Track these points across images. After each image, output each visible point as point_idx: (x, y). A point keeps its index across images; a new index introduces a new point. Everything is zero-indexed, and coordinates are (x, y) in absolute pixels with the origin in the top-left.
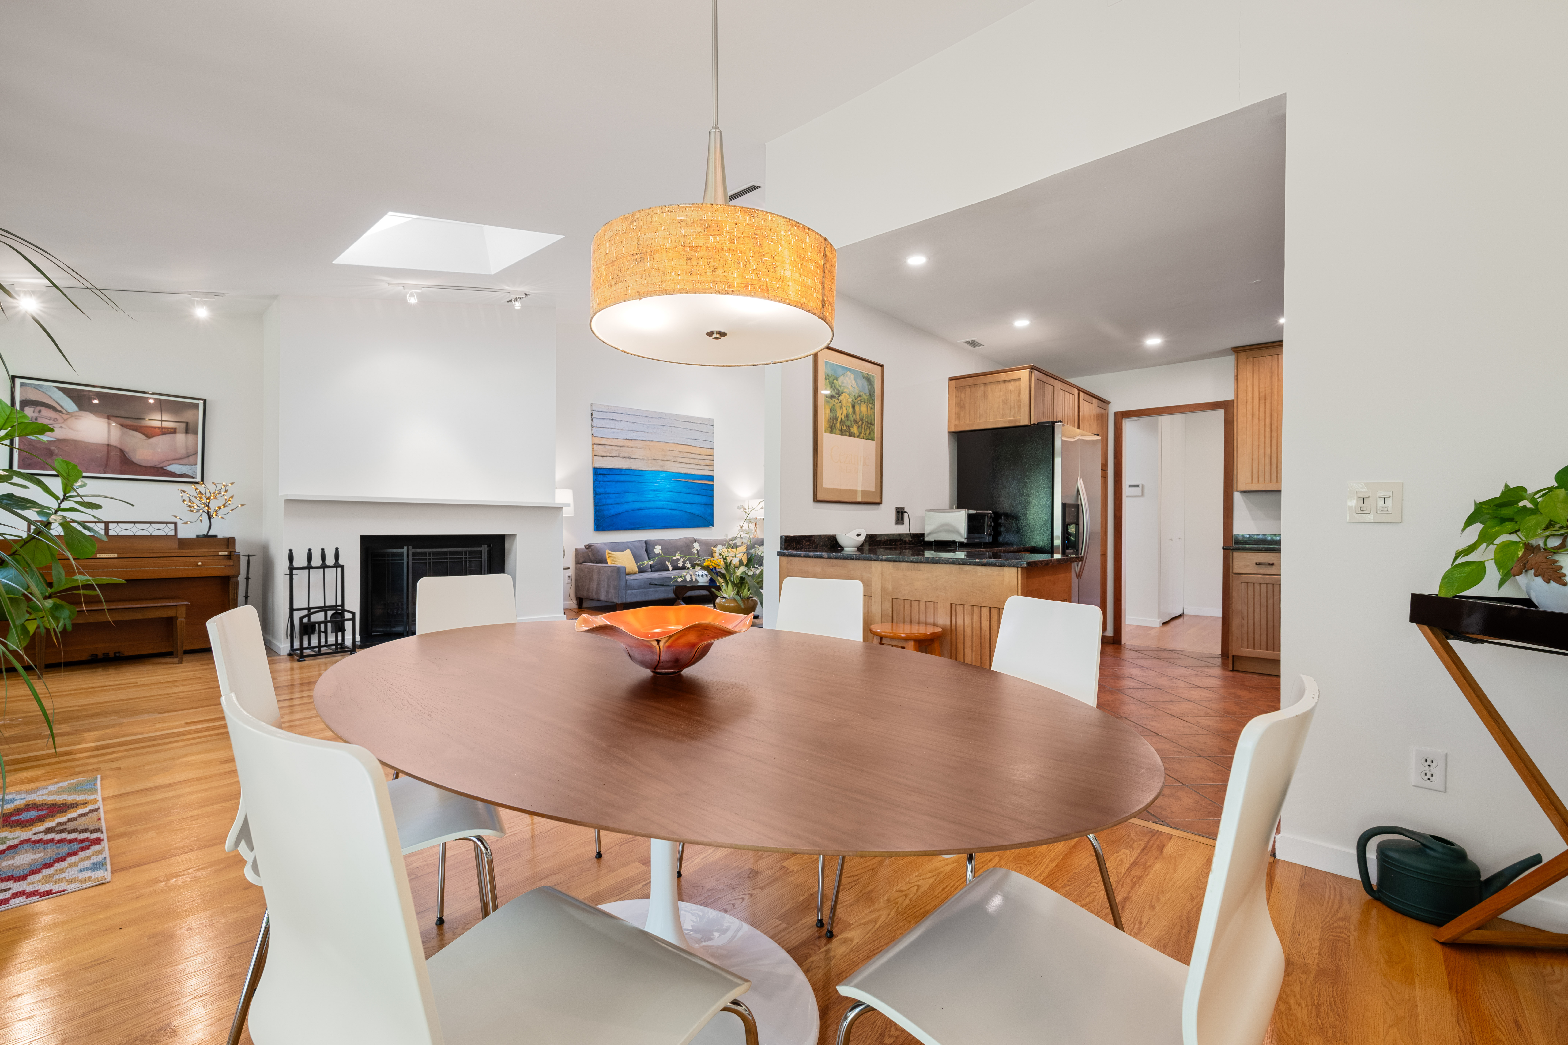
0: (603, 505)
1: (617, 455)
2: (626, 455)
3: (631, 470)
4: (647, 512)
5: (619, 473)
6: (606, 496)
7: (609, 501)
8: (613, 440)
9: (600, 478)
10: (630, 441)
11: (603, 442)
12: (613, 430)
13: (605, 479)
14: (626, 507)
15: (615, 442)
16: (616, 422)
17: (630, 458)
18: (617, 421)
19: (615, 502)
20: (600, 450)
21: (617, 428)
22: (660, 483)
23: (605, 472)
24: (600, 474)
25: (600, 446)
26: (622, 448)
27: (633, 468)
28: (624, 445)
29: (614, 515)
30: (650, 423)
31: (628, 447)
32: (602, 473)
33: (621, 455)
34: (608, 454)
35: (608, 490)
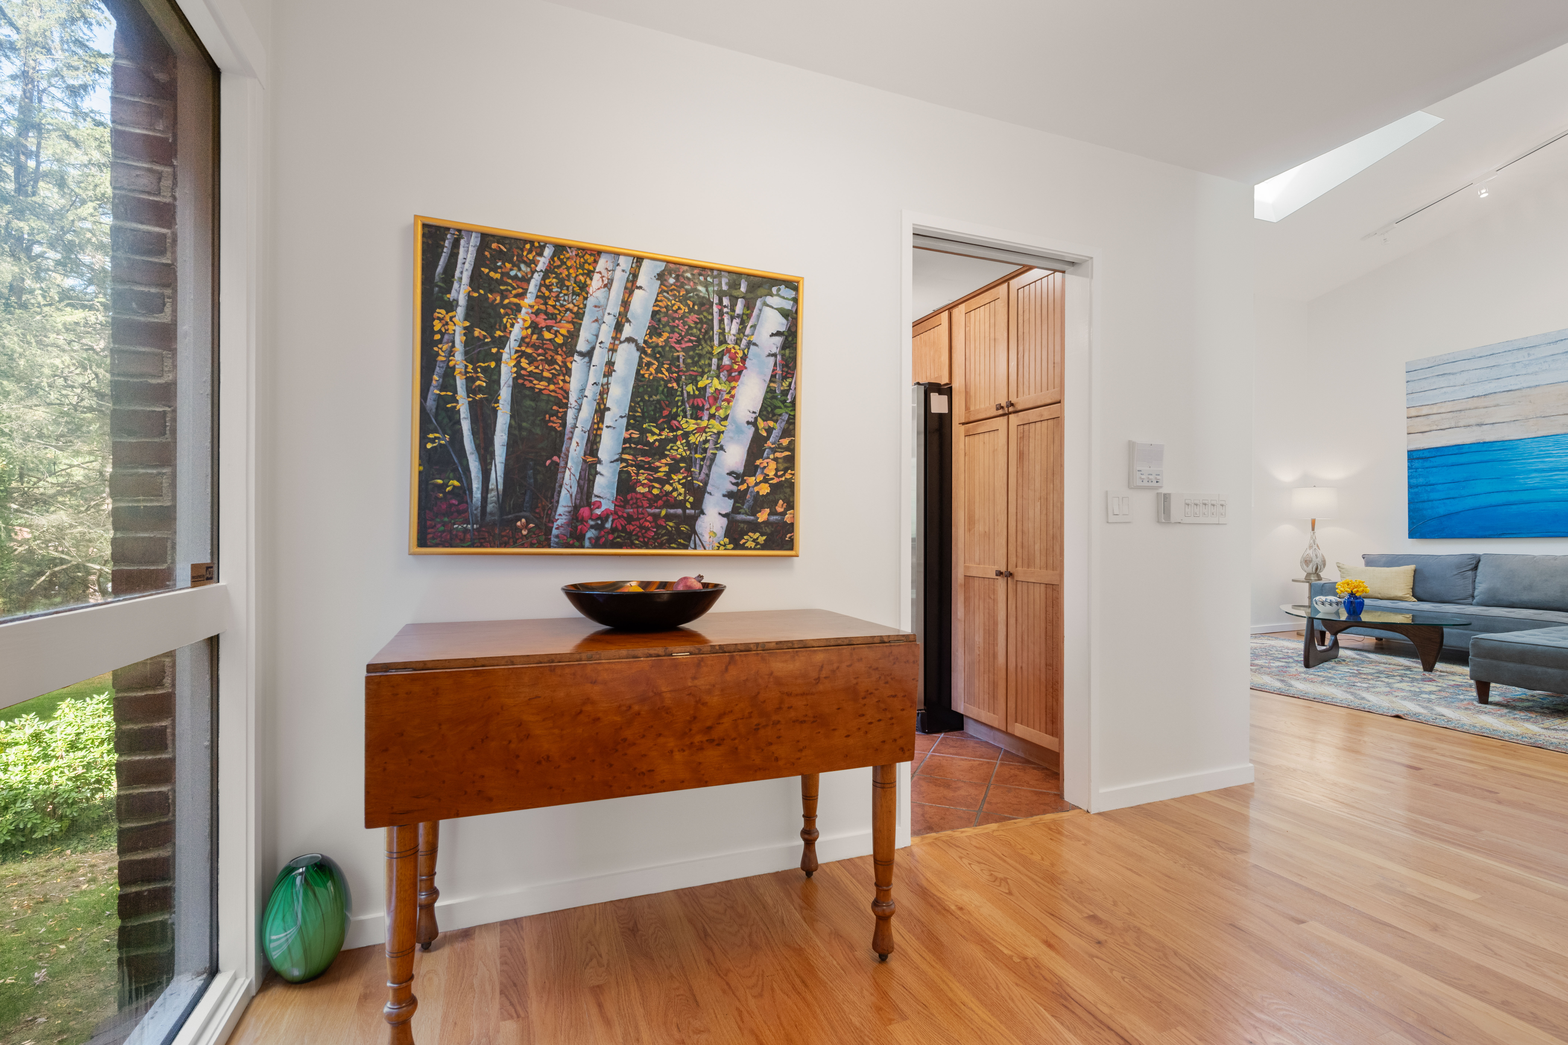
0: (1424, 501)
1: (1453, 425)
2: (1472, 421)
3: (1484, 443)
4: (1525, 508)
5: (1457, 451)
6: (1428, 488)
7: (1433, 496)
8: (1443, 404)
9: (1417, 464)
10: (1483, 399)
11: (1425, 411)
12: (1444, 390)
13: (1427, 464)
14: (1470, 503)
15: (1449, 407)
16: (1451, 377)
17: (1480, 425)
18: (1453, 374)
19: (1447, 497)
20: (1420, 424)
21: (1452, 384)
22: (1560, 457)
23: (1427, 454)
24: (1418, 459)
25: (1419, 419)
26: (1463, 413)
27: (1487, 440)
28: (1468, 407)
29: (1444, 516)
30: (1532, 357)
31: (1476, 408)
32: (1421, 456)
33: (1461, 424)
34: (1435, 427)
35: (1432, 480)
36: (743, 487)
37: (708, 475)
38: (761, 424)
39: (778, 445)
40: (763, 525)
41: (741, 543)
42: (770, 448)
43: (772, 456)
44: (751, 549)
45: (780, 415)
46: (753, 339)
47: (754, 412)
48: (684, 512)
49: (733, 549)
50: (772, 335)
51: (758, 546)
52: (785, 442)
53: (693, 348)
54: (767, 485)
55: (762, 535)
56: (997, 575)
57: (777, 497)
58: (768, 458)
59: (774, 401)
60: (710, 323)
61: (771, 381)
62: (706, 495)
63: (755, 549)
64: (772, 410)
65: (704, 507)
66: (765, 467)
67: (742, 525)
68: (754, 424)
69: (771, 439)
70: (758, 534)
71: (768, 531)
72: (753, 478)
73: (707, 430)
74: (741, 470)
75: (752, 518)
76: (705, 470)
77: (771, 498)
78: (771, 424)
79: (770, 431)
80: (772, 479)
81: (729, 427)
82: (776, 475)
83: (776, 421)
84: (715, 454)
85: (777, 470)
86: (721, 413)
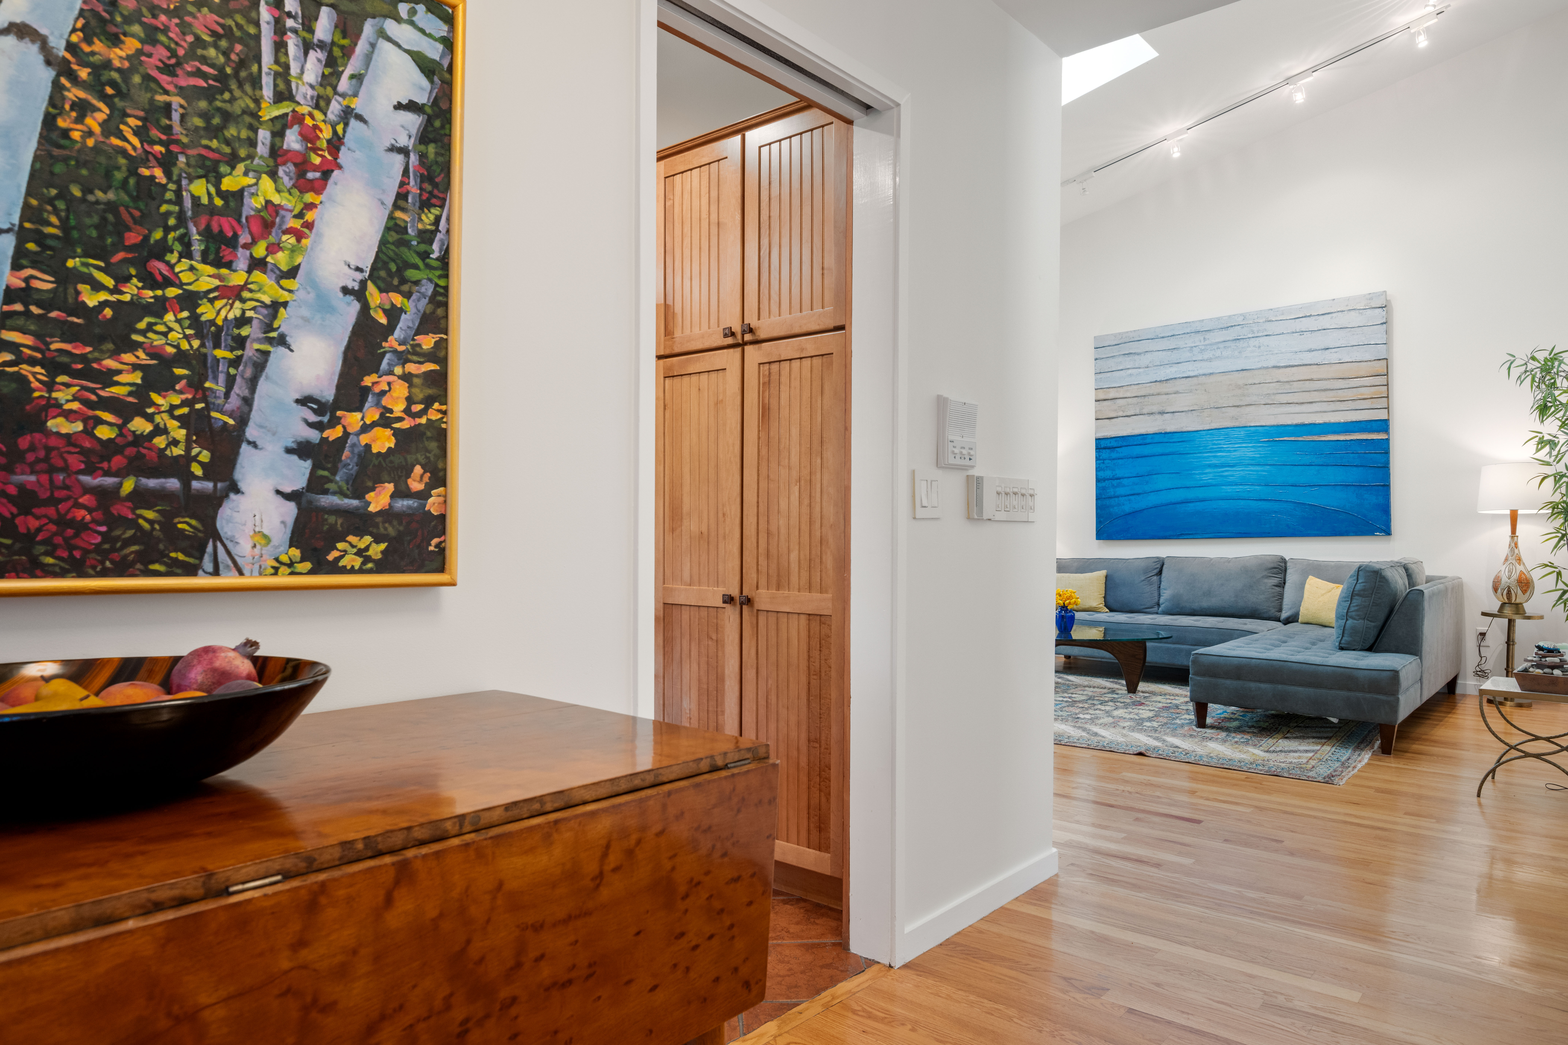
0: (1110, 498)
1: (1138, 412)
2: (1155, 409)
3: (1166, 433)
4: (1199, 506)
5: (1141, 442)
6: (1115, 482)
7: (1121, 491)
8: (1129, 388)
9: (1105, 454)
10: (1164, 384)
11: (1112, 394)
12: (1130, 371)
13: (1114, 455)
14: (1153, 500)
15: (1134, 391)
16: (1136, 357)
17: (1162, 413)
18: (1139, 354)
19: (1132, 492)
20: (1107, 409)
21: (1137, 366)
22: (1229, 451)
23: (1114, 444)
24: (1105, 448)
25: (1106, 403)
26: (1146, 398)
27: (1168, 430)
28: (1151, 392)
29: (1129, 514)
30: (1207, 342)
31: (1158, 394)
32: (1109, 445)
33: (1145, 411)
34: (1121, 414)
35: (1119, 473)
36: (334, 434)
37: (248, 402)
38: (374, 296)
39: (413, 346)
40: (379, 520)
41: (330, 557)
42: (395, 352)
43: (398, 370)
44: (352, 571)
45: (417, 283)
46: (357, 104)
47: (359, 269)
48: (186, 485)
49: (311, 572)
50: (399, 106)
51: (370, 565)
52: (428, 342)
53: (209, 94)
54: (388, 432)
55: (377, 541)
56: (725, 602)
57: (410, 458)
58: (391, 373)
59: (404, 250)
60: (252, 43)
61: (396, 206)
62: (244, 447)
63: (361, 571)
64: (400, 271)
65: (238, 475)
66: (383, 393)
67: (332, 519)
68: (359, 294)
69: (398, 333)
70: (368, 539)
71: (391, 531)
72: (358, 415)
73: (246, 294)
74: (328, 394)
75: (355, 503)
76: (240, 388)
77: (397, 460)
78: (397, 299)
79: (394, 314)
80: (400, 419)
81: (301, 294)
82: (407, 411)
83: (408, 295)
84: (266, 354)
85: (410, 400)
86: (281, 259)
